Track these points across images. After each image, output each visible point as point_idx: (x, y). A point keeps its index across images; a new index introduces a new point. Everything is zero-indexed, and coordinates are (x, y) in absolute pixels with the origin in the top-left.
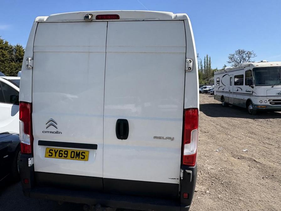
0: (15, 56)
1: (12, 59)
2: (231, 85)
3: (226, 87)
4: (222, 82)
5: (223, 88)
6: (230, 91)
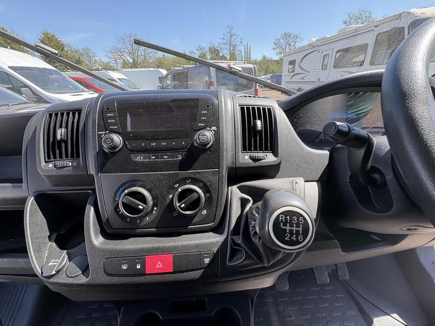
2: (325, 69)
3: (311, 73)
4: (300, 67)
5: (303, 76)
6: (319, 80)
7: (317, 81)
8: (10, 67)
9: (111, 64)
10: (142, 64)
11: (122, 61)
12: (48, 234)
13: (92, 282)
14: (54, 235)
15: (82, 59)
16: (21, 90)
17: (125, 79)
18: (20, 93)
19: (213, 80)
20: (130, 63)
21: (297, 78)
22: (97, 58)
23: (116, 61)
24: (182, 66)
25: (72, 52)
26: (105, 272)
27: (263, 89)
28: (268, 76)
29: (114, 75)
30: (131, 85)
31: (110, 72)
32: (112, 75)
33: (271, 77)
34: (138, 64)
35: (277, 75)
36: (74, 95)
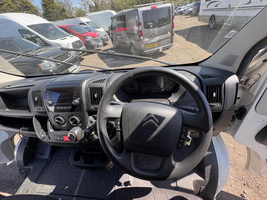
0: (20, 5)
1: (19, 8)
3: (224, 1)
5: (217, 3)
6: (230, 7)
7: (228, 7)
8: (28, 26)
9: (83, 10)
10: (101, 6)
11: (89, 6)
12: (41, 127)
13: (51, 141)
14: (43, 128)
15: (65, 8)
16: (36, 40)
17: (90, 22)
18: (36, 42)
19: (140, 21)
20: (94, 7)
21: (212, 6)
22: (73, 6)
23: (85, 6)
25: (59, 3)
26: (54, 139)
27: (187, 16)
28: (192, 4)
29: (84, 20)
30: (95, 26)
31: (81, 18)
32: (82, 20)
33: (194, 5)
34: (99, 7)
35: (197, 3)
36: (61, 39)
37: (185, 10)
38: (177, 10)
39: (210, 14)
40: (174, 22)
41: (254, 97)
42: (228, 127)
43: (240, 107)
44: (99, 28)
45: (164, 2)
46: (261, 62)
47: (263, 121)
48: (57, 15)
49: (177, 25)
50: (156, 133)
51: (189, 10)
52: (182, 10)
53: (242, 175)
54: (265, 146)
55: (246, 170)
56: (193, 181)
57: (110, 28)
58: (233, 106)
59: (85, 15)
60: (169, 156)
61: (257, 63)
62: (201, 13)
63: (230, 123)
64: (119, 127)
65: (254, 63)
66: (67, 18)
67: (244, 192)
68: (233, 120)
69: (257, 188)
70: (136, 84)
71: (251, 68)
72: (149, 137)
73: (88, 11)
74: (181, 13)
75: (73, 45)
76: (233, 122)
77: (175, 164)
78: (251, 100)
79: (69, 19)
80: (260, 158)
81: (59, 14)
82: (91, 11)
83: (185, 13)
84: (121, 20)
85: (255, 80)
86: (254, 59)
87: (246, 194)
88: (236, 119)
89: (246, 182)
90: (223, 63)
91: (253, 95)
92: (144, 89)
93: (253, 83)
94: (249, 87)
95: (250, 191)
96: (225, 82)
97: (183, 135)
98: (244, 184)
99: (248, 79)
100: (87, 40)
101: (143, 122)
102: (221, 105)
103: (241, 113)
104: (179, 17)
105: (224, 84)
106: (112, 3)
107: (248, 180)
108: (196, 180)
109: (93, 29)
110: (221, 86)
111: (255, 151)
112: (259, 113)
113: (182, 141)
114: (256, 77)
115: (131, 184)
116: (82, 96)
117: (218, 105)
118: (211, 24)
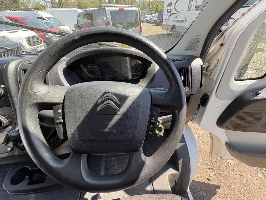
2: (190, 11)
3: (181, 14)
4: (175, 8)
5: (176, 15)
6: (186, 19)
7: (184, 19)
17: (51, 17)
19: (109, 20)
20: (56, 3)
21: (172, 17)
24: (88, 8)
27: (153, 25)
28: (156, 14)
29: (43, 14)
30: (58, 23)
31: (39, 11)
32: (40, 14)
33: (158, 15)
34: (63, 4)
35: (161, 14)
36: (10, 32)
37: (151, 19)
38: (144, 18)
39: (172, 24)
40: (141, 26)
41: (214, 82)
42: (195, 116)
43: (204, 94)
44: (63, 25)
45: (131, 5)
46: (219, 46)
47: (221, 106)
48: (6, 6)
49: (145, 31)
50: (116, 119)
51: (154, 19)
52: (148, 18)
53: (206, 161)
54: (224, 130)
55: (211, 156)
56: (169, 176)
57: (75, 25)
58: (200, 89)
59: (45, 10)
60: (137, 150)
61: (216, 47)
62: (164, 23)
63: (196, 112)
64: (60, 117)
65: (213, 48)
66: (19, 9)
67: (210, 176)
68: (198, 108)
69: (218, 170)
70: (97, 69)
71: (211, 53)
72: (107, 125)
73: (49, 6)
74: (147, 21)
75: (27, 41)
76: (198, 110)
77: (145, 159)
78: (212, 85)
79: (23, 11)
80: (221, 141)
81: (8, 5)
82: (53, 7)
83: (152, 22)
84: (89, 19)
85: (215, 65)
86: (213, 43)
87: (211, 177)
88: (201, 106)
89: (210, 166)
90: (187, 49)
91: (213, 81)
92: (108, 76)
93: (212, 69)
94: (210, 73)
95: (214, 174)
96: (191, 64)
97: (153, 118)
98: (209, 169)
99: (209, 65)
100: (47, 36)
101: (96, 105)
102: (189, 88)
103: (204, 100)
104: (146, 24)
105: (190, 67)
106: (79, 2)
107: (212, 164)
108: (171, 174)
109: (55, 26)
110: (187, 68)
111: (217, 135)
112: (219, 99)
113: (152, 126)
114: (215, 62)
115: (101, 197)
116: (8, 82)
117: (187, 89)
118: (173, 33)
